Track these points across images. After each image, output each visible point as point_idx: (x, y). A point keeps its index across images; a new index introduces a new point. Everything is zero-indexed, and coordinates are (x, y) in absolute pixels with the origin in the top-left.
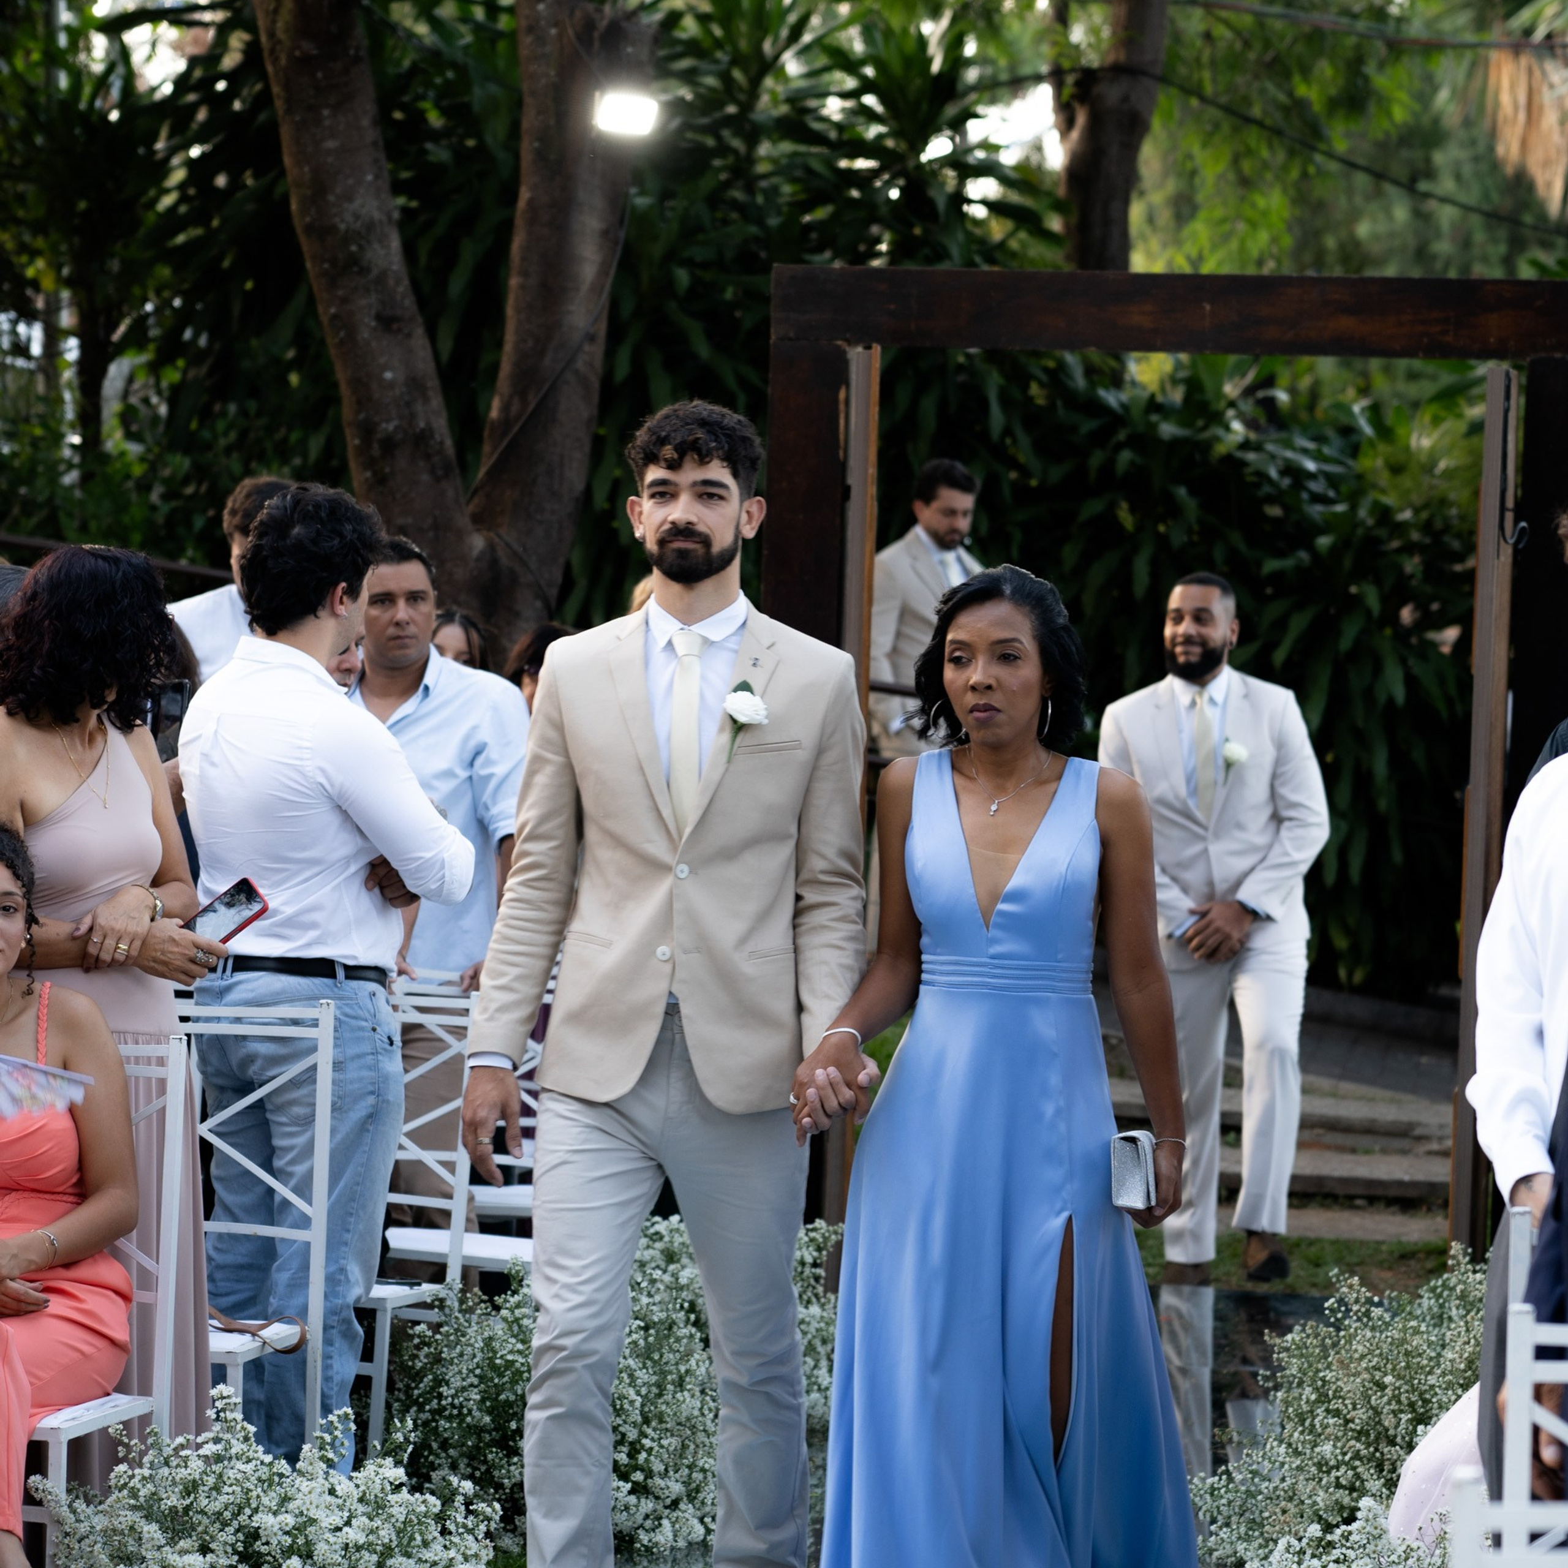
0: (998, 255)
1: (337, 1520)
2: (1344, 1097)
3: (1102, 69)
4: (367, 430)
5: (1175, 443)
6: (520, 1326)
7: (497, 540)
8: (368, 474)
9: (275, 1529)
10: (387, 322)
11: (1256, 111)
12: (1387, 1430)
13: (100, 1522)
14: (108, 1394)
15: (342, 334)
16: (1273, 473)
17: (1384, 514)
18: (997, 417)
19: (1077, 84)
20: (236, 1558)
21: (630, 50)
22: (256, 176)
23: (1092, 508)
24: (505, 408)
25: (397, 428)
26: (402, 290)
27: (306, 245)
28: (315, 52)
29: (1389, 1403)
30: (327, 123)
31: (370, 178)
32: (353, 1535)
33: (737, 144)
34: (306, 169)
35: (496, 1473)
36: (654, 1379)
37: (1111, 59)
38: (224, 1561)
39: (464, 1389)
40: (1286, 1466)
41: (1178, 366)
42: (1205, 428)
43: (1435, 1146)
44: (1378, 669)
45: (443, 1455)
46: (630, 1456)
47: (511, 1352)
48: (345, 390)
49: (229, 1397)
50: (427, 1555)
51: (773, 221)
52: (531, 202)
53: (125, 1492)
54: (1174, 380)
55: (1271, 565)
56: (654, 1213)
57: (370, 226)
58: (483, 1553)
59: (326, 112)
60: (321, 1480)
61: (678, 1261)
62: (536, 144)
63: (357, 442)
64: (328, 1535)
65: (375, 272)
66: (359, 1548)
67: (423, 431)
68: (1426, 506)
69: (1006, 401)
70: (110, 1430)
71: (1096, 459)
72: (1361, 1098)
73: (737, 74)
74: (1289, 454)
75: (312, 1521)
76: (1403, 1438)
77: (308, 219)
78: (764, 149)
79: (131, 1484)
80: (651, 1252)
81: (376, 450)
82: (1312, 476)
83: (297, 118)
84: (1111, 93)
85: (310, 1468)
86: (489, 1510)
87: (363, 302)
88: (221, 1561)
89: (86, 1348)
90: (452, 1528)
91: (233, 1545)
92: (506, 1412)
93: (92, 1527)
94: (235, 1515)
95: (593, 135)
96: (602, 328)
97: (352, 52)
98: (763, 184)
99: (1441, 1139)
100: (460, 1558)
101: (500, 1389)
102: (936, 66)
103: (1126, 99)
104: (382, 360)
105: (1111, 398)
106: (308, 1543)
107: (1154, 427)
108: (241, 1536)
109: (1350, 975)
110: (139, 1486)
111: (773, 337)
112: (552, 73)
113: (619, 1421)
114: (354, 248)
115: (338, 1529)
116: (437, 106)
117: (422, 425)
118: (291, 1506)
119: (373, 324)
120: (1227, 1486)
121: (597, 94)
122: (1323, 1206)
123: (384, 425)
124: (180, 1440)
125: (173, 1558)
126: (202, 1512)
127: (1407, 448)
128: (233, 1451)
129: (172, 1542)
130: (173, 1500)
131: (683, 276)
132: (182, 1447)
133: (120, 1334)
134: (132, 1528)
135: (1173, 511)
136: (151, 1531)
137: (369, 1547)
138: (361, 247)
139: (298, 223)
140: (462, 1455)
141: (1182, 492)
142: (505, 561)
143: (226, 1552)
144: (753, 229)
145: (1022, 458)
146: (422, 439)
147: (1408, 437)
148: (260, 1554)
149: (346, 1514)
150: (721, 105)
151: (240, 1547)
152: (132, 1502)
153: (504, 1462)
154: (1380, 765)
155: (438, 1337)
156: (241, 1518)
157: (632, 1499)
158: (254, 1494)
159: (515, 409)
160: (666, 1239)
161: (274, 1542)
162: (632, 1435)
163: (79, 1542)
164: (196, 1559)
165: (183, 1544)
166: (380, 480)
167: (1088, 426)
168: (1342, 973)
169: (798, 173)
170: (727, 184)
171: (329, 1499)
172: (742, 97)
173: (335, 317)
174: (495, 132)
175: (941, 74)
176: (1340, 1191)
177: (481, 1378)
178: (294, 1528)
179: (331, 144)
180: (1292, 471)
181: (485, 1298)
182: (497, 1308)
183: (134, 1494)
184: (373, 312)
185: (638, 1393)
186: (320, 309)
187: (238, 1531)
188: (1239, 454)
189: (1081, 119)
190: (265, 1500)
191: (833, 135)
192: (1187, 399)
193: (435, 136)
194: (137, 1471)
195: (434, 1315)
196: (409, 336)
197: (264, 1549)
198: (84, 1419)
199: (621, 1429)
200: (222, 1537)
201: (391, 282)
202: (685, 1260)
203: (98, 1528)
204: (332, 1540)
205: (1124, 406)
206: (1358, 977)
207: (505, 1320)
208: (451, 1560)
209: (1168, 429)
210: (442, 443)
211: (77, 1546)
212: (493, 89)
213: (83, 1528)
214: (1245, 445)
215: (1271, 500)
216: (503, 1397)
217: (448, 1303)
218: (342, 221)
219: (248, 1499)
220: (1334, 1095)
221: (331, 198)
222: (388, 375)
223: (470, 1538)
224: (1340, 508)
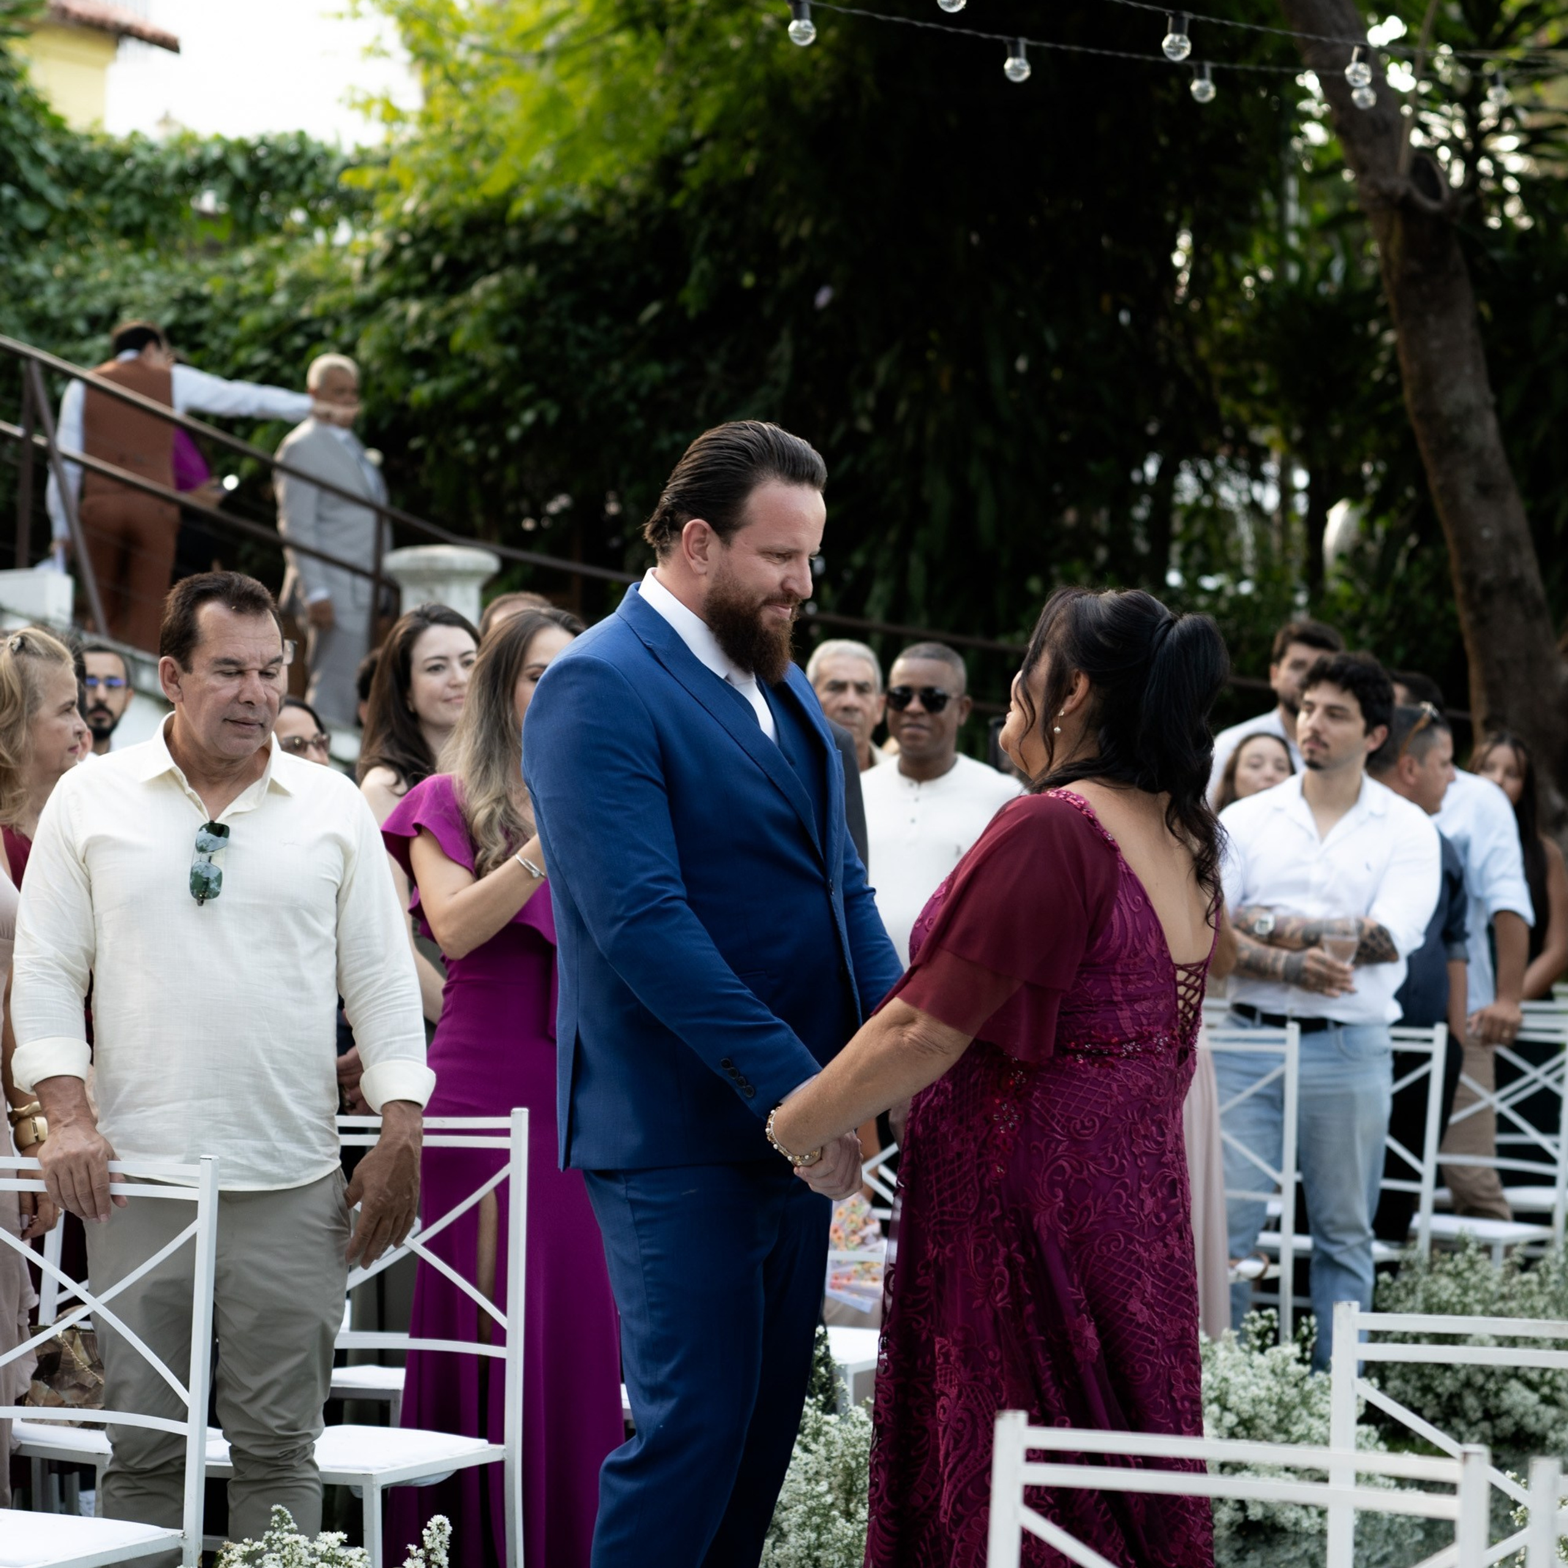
4: (1470, 579)
8: (1472, 617)
10: (1485, 489)
15: (1448, 500)
25: (1494, 576)
26: (1497, 462)
27: (1419, 429)
28: (1420, 269)
30: (1432, 326)
31: (1468, 370)
48: (1451, 546)
57: (1469, 411)
59: (1431, 318)
63: (1462, 589)
67: (1516, 579)
77: (1418, 407)
81: (1478, 596)
87: (1465, 473)
104: (1481, 521)
114: (1455, 429)
117: (1516, 574)
119: (1473, 491)
123: (1483, 575)
138: (1461, 428)
139: (1410, 411)
146: (1515, 587)
157: (1542, 1408)
166: (1481, 621)
173: (1442, 487)
179: (1436, 344)
184: (1473, 481)
186: (1431, 480)
196: (1505, 500)
201: (1488, 456)
210: (1533, 588)
218: (1446, 407)
221: (1436, 388)
222: (1486, 533)
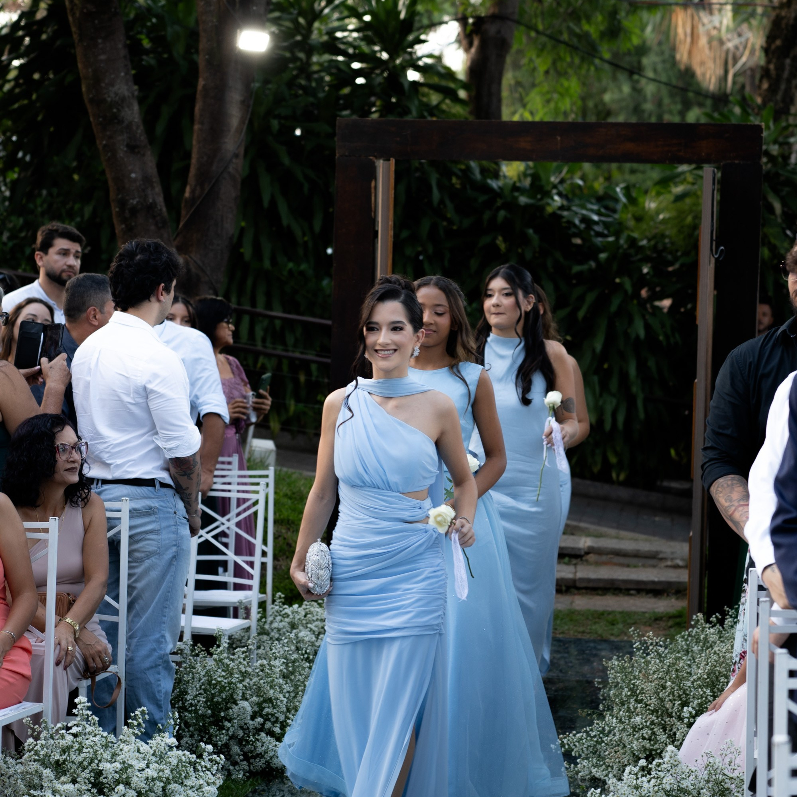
0: (436, 112)
1: (143, 765)
2: (622, 539)
3: (486, 17)
4: (122, 204)
5: (527, 206)
6: (223, 663)
7: (189, 259)
8: (123, 226)
9: (111, 771)
10: (133, 148)
11: (565, 37)
12: (667, 709)
13: (20, 768)
14: (20, 702)
15: (109, 154)
16: (577, 222)
17: (633, 242)
18: (436, 194)
19: (474, 24)
20: (90, 785)
21: (255, 8)
22: (55, 74)
23: (485, 240)
24: (193, 192)
25: (138, 202)
26: (140, 131)
27: (90, 109)
28: (94, 10)
29: (669, 696)
30: (101, 46)
31: (122, 74)
32: (151, 772)
33: (302, 55)
34: (90, 70)
35: (214, 739)
36: (292, 689)
37: (491, 11)
38: (84, 787)
39: (196, 696)
40: (617, 729)
41: (527, 167)
42: (541, 199)
43: (669, 563)
44: (631, 321)
45: (186, 730)
46: (281, 729)
47: (219, 676)
48: (111, 183)
49: (84, 703)
50: (188, 782)
51: (321, 95)
52: (204, 86)
53: (33, 753)
54: (525, 175)
55: (576, 269)
56: (284, 604)
57: (123, 99)
58: (217, 781)
59: (100, 41)
60: (133, 745)
61: (297, 628)
62: (207, 57)
63: (117, 209)
64: (137, 773)
65: (126, 122)
66: (153, 779)
67: (151, 204)
68: (654, 237)
69: (440, 186)
70: (24, 721)
71: (487, 215)
72: (631, 539)
73: (301, 20)
74: (584, 212)
75: (130, 766)
76: (676, 713)
77: (91, 96)
78: (315, 59)
79: (36, 748)
80: (283, 623)
81: (127, 214)
82: (596, 223)
83: (85, 44)
84: (492, 29)
85: (128, 739)
86: (218, 759)
87: (120, 138)
88: (83, 787)
89: (10, 680)
90: (199, 768)
91: (88, 779)
92: (218, 708)
93: (16, 771)
94: (90, 764)
95: (237, 51)
96: (242, 151)
97: (113, 10)
98: (316, 76)
99: (672, 559)
100: (205, 784)
101: (213, 696)
102: (402, 16)
103: (499, 32)
104: (130, 168)
105: (494, 184)
106: (128, 778)
107: (516, 198)
108: (92, 774)
109: (618, 476)
110: (40, 749)
111: (337, 155)
112: (215, 20)
113: (275, 711)
114: (115, 110)
115: (143, 770)
116: (148, 37)
117: (151, 201)
118: (118, 758)
119: (125, 149)
120: (586, 738)
121: (238, 31)
122: (614, 594)
123: (131, 201)
124: (59, 725)
125: (58, 786)
126: (73, 762)
127: (644, 208)
128: (87, 730)
129: (57, 778)
130: (57, 756)
131: (275, 124)
132: (61, 729)
133: (27, 671)
134: (36, 771)
135: (525, 241)
136: (47, 773)
137: (159, 778)
138: (119, 110)
139: (86, 98)
140: (195, 730)
141: (531, 231)
142: (194, 270)
143: (85, 783)
144: (311, 99)
145: (449, 215)
146: (150, 208)
147: (644, 203)
148: (103, 783)
149: (146, 762)
150: (293, 36)
151: (92, 780)
152: (36, 757)
153: (218, 732)
154: (632, 371)
155: (181, 669)
156: (94, 765)
158: (99, 752)
159: (197, 192)
160: (291, 616)
161: (110, 777)
162: (282, 718)
163: (9, 778)
164: (70, 787)
165: (63, 779)
166: (128, 228)
167: (482, 198)
168: (614, 475)
169: (334, 71)
170: (297, 76)
171: (137, 754)
172: (303, 32)
173: (105, 146)
174: (179, 50)
175: (405, 20)
176: (623, 586)
177: (205, 690)
178: (121, 770)
179: (103, 57)
180: (586, 220)
181: (203, 649)
182: (211, 654)
183: (36, 753)
184: (125, 143)
185: (284, 697)
186: (98, 142)
187: (91, 772)
188: (559, 212)
189: (476, 42)
190: (105, 756)
191: (351, 51)
192: (532, 184)
193: (147, 52)
194: (38, 742)
195: (178, 658)
196: (144, 155)
197: (105, 781)
198: (10, 715)
199: (276, 715)
200: (84, 775)
201: (134, 128)
202: (301, 627)
203: (19, 771)
204: (140, 775)
205: (500, 188)
206: (622, 477)
207: (215, 660)
208: (201, 785)
209: (523, 200)
210: (161, 210)
211: (8, 781)
212: (177, 28)
213: (11, 771)
214: (562, 208)
215: (575, 235)
216: (215, 700)
217: (186, 652)
218: (109, 97)
219: (96, 755)
220: (617, 538)
221: (103, 85)
222: (133, 175)
223: (209, 773)
224: (611, 239)
